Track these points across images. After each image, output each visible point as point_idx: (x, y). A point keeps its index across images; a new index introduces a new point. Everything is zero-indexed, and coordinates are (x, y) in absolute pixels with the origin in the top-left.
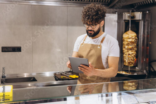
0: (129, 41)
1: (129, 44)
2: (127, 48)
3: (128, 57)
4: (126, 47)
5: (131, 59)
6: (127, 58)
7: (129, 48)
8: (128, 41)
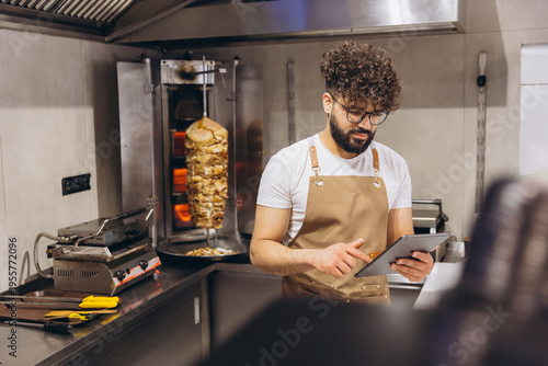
0: (215, 151)
1: (215, 159)
2: (211, 173)
3: (213, 202)
4: (208, 170)
5: (221, 207)
6: (211, 205)
7: (216, 173)
8: (212, 153)
